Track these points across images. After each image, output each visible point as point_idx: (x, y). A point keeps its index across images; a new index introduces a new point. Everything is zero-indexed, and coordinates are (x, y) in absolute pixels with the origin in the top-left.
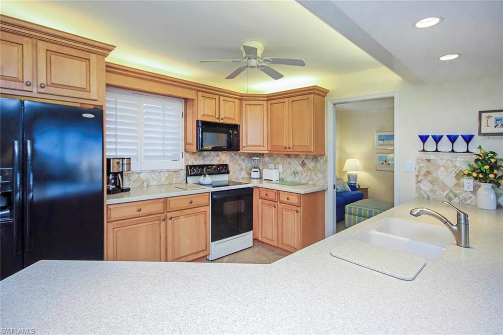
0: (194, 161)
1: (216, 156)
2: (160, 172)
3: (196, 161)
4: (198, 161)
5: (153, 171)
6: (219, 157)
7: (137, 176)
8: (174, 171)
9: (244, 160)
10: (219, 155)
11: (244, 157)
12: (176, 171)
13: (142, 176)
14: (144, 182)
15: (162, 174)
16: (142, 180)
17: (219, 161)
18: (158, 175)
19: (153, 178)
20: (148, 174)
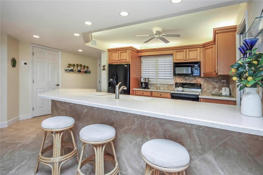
0: (180, 81)
1: (194, 79)
2: (164, 84)
3: (181, 81)
4: (182, 81)
5: (161, 84)
6: (196, 80)
7: (156, 85)
8: (170, 85)
9: (217, 82)
10: (196, 78)
11: (217, 80)
12: (171, 85)
13: (157, 85)
14: (158, 88)
15: (165, 85)
16: (158, 86)
17: (195, 82)
18: (163, 85)
19: (162, 86)
20: (160, 85)
